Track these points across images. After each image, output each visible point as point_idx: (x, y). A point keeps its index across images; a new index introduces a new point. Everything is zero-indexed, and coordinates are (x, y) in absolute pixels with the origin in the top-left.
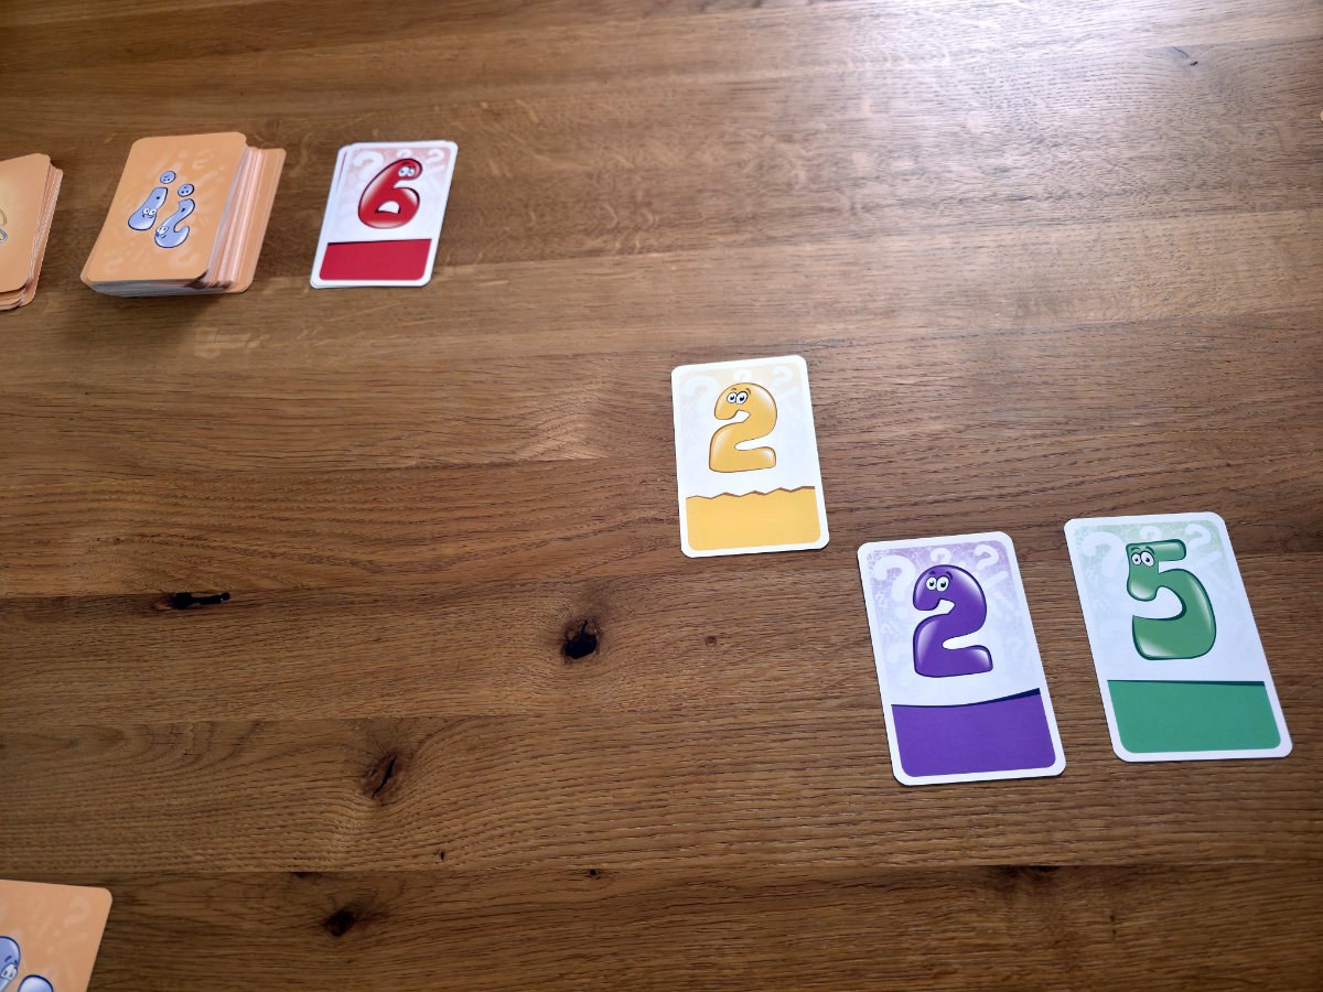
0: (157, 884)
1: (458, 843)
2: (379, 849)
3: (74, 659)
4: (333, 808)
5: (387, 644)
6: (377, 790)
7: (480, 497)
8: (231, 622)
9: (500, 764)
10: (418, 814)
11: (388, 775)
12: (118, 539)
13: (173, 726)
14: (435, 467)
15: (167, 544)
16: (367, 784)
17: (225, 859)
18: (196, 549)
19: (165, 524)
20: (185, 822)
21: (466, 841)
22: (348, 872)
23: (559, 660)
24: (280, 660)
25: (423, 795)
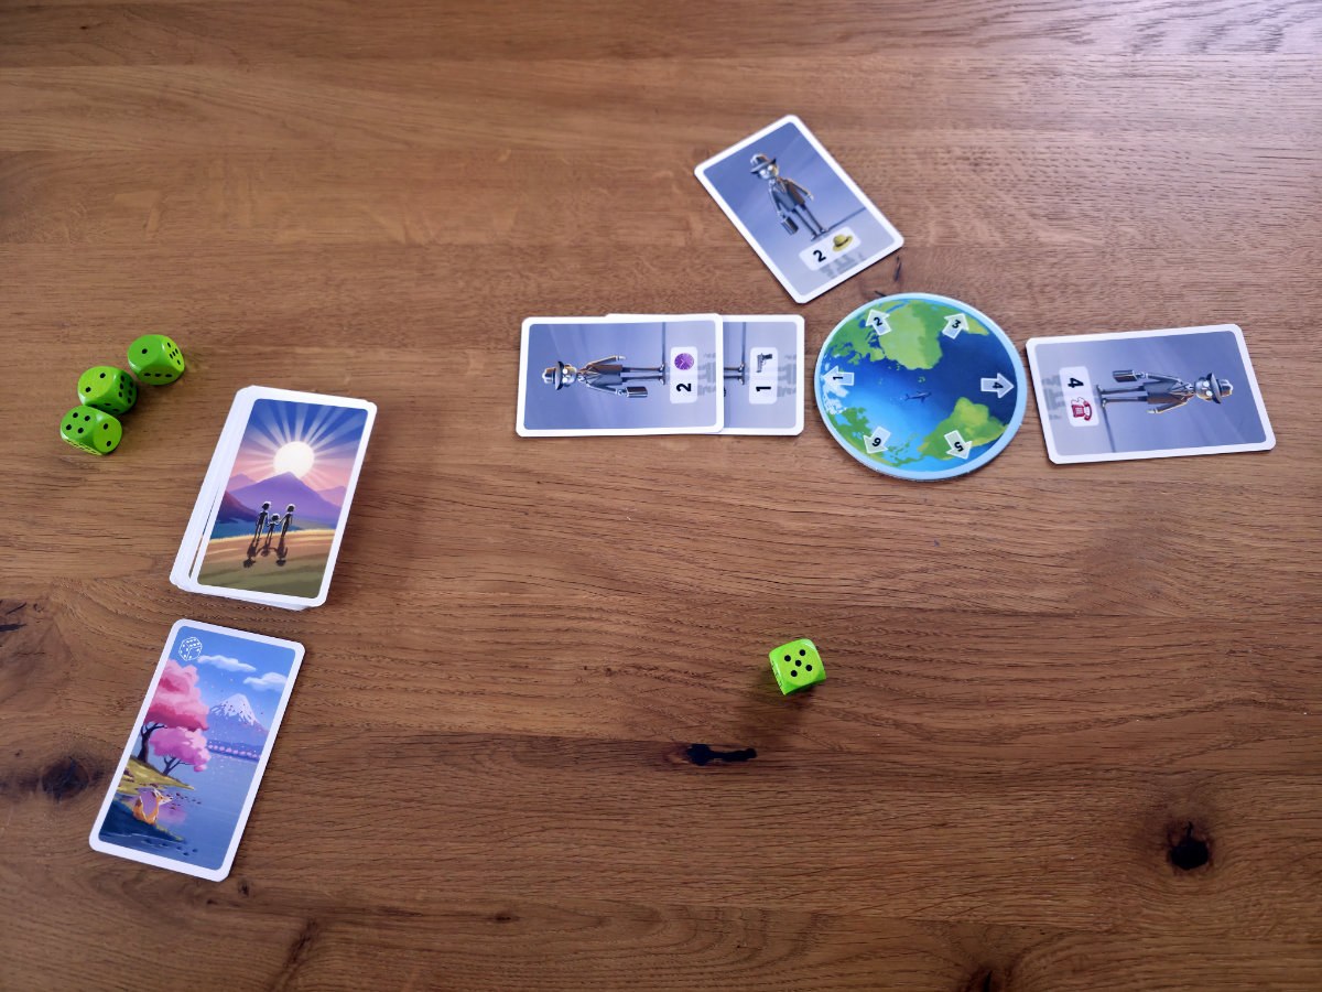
3: (585, 817)
5: (955, 830)
7: (1037, 654)
8: (764, 787)
12: (609, 670)
13: (717, 910)
14: (974, 612)
15: (669, 681)
18: (705, 691)
19: (663, 655)
23: (1167, 868)
24: (830, 838)
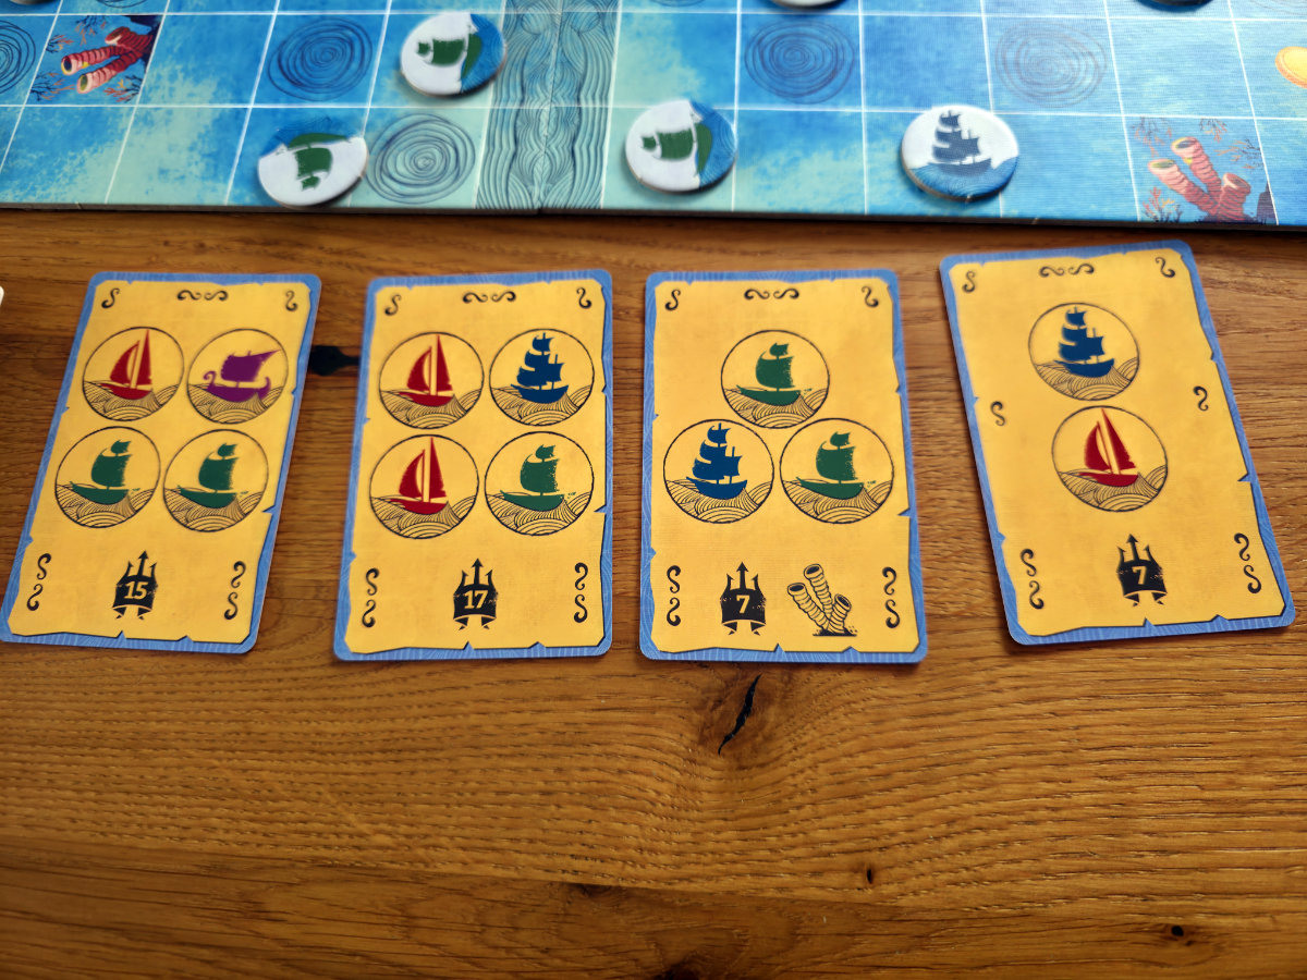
0: (305, 882)
1: (901, 853)
2: (742, 853)
4: (642, 765)
6: (727, 738)
9: (967, 710)
10: (813, 790)
11: (747, 710)
16: (705, 726)
17: (435, 846)
20: (353, 767)
21: (915, 851)
22: (683, 893)
25: (820, 755)
